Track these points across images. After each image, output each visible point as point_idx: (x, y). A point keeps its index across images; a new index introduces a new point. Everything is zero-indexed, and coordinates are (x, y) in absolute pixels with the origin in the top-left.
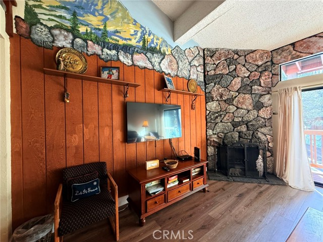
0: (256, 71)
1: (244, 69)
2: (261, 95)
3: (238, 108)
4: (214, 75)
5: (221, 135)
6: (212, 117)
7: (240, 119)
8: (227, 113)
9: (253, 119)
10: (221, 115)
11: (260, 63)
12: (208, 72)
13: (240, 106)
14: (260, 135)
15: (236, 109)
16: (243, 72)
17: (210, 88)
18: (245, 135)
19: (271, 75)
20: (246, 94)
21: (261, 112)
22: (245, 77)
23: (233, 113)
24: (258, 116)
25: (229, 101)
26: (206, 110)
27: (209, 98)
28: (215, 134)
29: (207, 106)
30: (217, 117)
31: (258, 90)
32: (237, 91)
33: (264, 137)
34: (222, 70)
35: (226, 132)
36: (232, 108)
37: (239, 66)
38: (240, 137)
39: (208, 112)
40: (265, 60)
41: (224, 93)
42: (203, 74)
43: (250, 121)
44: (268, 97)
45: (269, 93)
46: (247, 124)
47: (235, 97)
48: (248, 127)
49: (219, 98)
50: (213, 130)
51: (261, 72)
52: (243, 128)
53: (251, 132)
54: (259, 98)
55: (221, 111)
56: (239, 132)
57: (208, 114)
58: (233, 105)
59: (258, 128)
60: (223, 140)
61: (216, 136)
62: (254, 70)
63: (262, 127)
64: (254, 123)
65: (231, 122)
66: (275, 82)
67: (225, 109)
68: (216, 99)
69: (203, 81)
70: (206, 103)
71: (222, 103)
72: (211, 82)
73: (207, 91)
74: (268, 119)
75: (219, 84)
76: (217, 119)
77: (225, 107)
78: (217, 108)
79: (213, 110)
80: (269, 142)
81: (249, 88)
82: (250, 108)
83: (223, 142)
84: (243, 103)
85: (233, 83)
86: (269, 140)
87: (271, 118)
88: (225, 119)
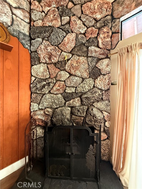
0: (93, 26)
1: (79, 22)
2: (99, 60)
3: (71, 75)
4: (43, 27)
5: (48, 112)
6: (38, 86)
7: (73, 90)
8: (57, 81)
9: (89, 91)
10: (49, 83)
11: (98, 16)
12: (34, 21)
13: (73, 72)
14: (95, 111)
15: (68, 75)
16: (79, 27)
17: (36, 45)
18: (78, 111)
19: (110, 34)
20: (81, 56)
21: (97, 81)
22: (81, 34)
23: (65, 81)
24: (94, 87)
25: (61, 65)
26: (32, 75)
27: (34, 59)
28: (42, 109)
29: (32, 70)
30: (44, 86)
31: (96, 52)
32: (71, 52)
33: (100, 114)
34: (52, 21)
35: (55, 107)
36: (64, 75)
37: (73, 18)
38: (72, 113)
39: (33, 78)
40: (105, 13)
41: (54, 53)
42: (28, 26)
43: (85, 93)
44: (106, 61)
45: (107, 57)
46: (80, 97)
47: (68, 60)
48: (82, 101)
49: (47, 60)
50: (39, 104)
51: (99, 29)
52: (77, 102)
53: (85, 108)
54: (97, 63)
55: (50, 78)
56: (72, 107)
57: (33, 82)
58: (65, 70)
59: (93, 102)
60: (52, 118)
61: (42, 112)
62: (91, 24)
63: (98, 101)
64: (89, 95)
65: (62, 94)
66: (115, 42)
67: (54, 75)
68: (44, 61)
69: (28, 34)
70: (32, 65)
71: (52, 67)
72: (38, 37)
73: (33, 49)
74: (105, 91)
75: (48, 40)
76: (44, 89)
77: (55, 72)
78: (45, 74)
79: (40, 76)
80: (105, 121)
81: (85, 49)
82: (85, 75)
83: (52, 121)
84: (77, 68)
85: (66, 41)
86: (106, 119)
87: (108, 89)
88: (55, 88)
